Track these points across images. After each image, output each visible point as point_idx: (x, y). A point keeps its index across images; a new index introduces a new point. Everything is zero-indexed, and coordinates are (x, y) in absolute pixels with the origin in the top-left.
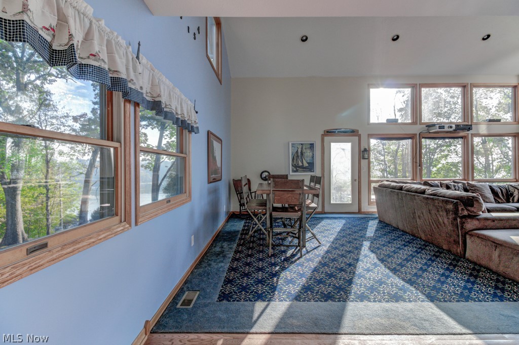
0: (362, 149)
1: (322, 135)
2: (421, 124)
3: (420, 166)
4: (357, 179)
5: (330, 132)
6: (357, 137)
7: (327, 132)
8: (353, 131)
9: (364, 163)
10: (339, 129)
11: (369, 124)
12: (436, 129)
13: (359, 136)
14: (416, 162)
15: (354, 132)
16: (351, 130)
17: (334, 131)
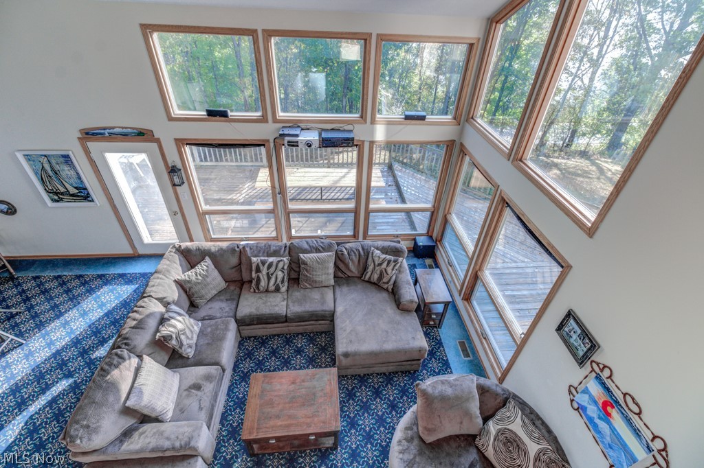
1: (79, 138)
2: (276, 121)
3: (280, 193)
4: (178, 210)
5: (93, 134)
6: (154, 144)
7: (87, 134)
8: (141, 133)
10: (110, 128)
11: (170, 118)
13: (158, 141)
16: (135, 131)
17: (99, 131)
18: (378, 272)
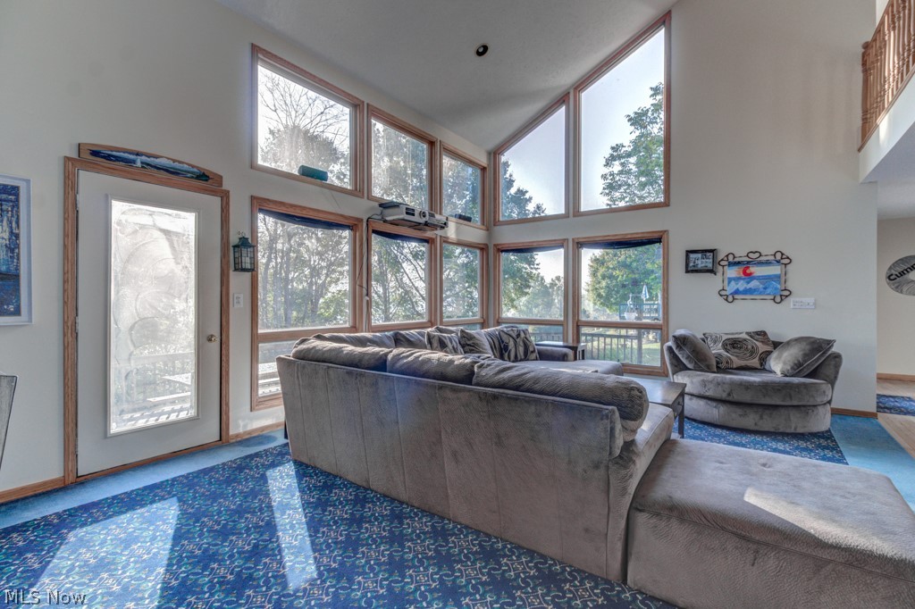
0: (234, 240)
1: (67, 159)
2: (370, 198)
3: (367, 295)
4: (216, 332)
5: (108, 157)
6: (218, 200)
7: (95, 153)
8: (203, 176)
9: (238, 282)
10: (149, 156)
11: (253, 165)
12: (402, 214)
13: (225, 196)
14: (361, 286)
15: (204, 180)
16: (195, 170)
17: (126, 155)
18: (521, 344)
